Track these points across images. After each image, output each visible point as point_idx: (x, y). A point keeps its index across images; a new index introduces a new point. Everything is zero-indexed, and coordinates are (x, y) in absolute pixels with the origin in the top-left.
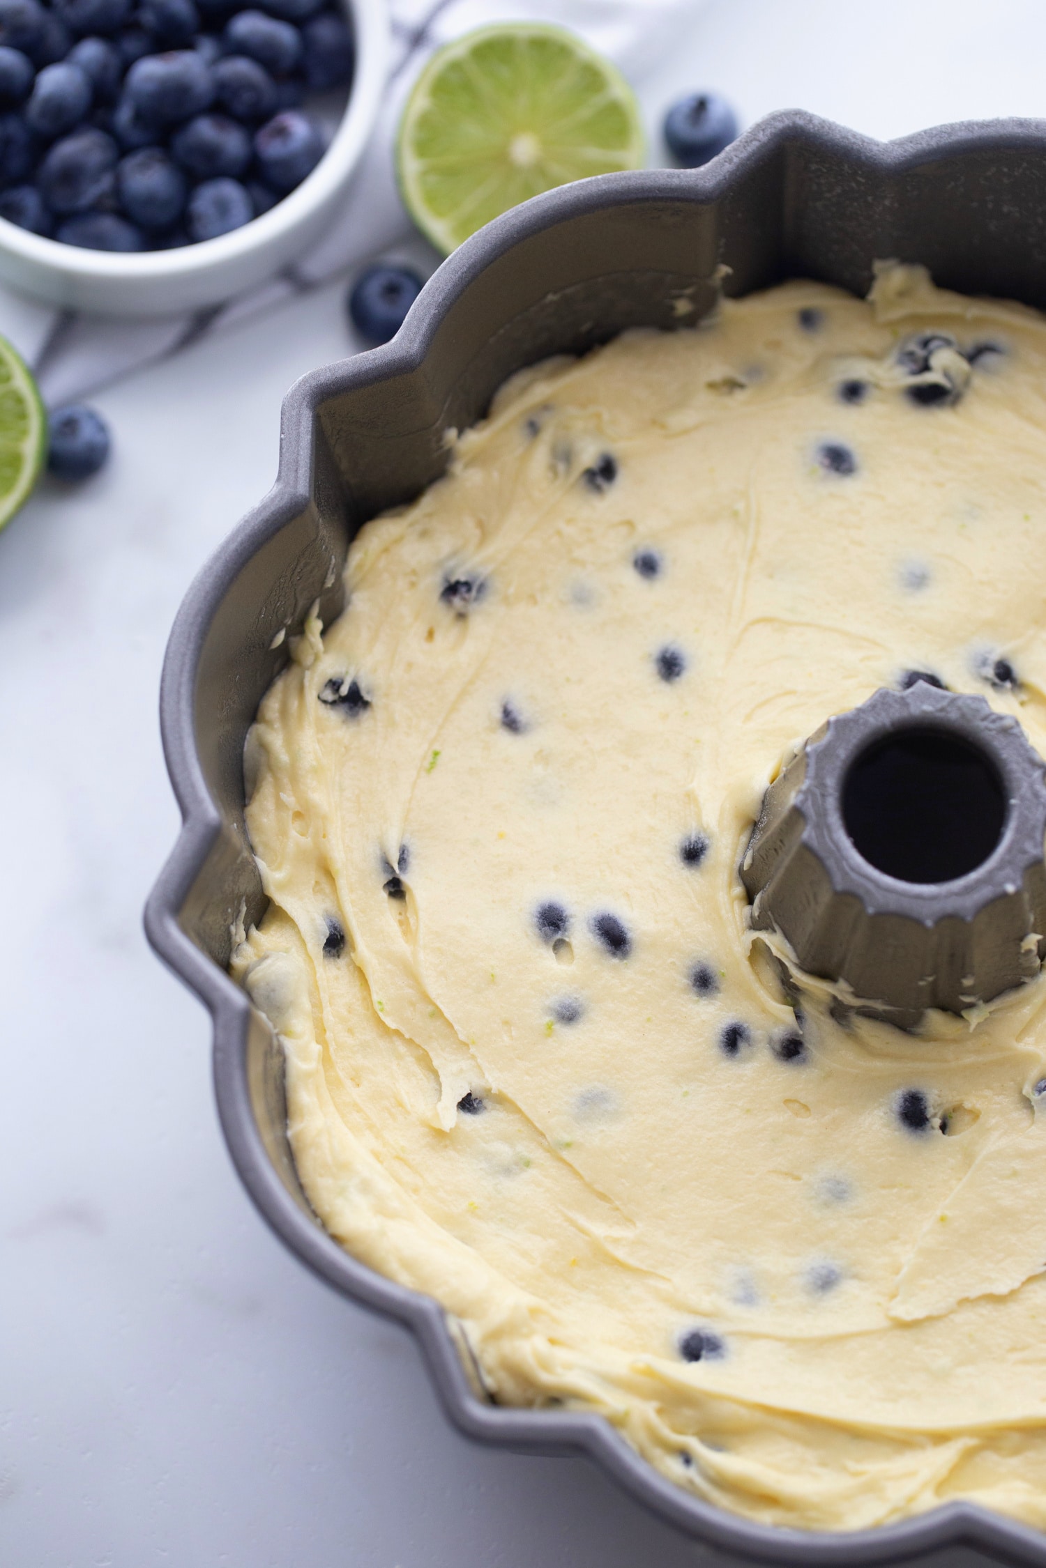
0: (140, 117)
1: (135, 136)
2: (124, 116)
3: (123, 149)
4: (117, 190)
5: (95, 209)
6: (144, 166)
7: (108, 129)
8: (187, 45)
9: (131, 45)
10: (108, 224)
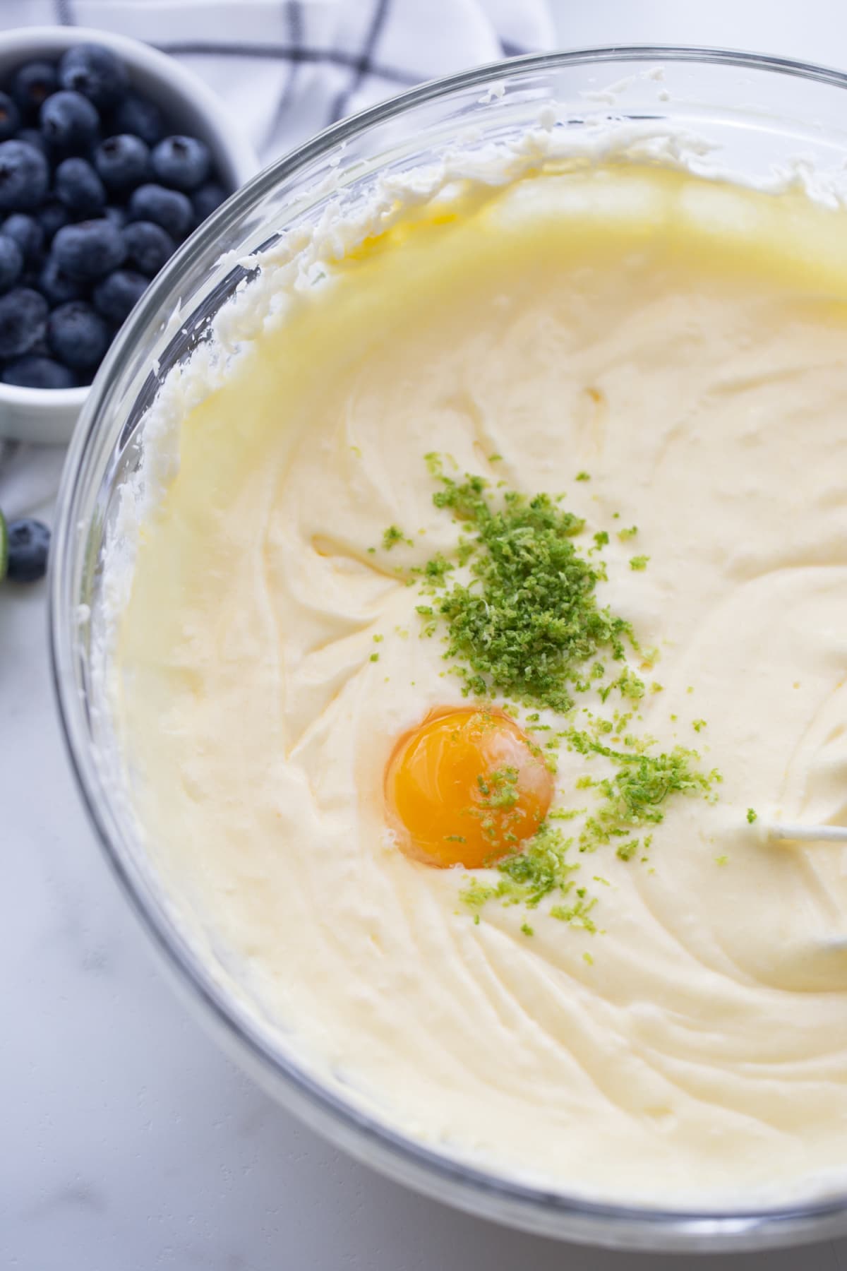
0: (61, 276)
1: (60, 292)
2: (50, 276)
3: (53, 304)
4: (50, 339)
5: (31, 354)
6: (70, 317)
7: (37, 287)
8: (100, 215)
9: (50, 219)
10: (44, 366)
